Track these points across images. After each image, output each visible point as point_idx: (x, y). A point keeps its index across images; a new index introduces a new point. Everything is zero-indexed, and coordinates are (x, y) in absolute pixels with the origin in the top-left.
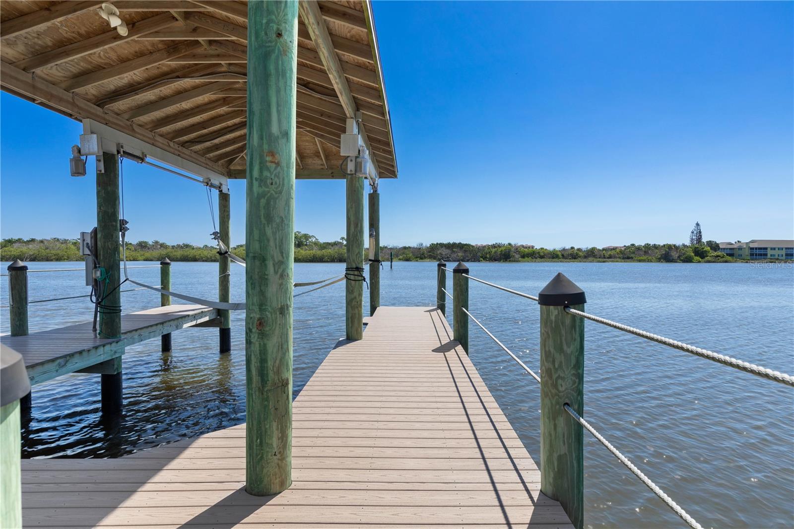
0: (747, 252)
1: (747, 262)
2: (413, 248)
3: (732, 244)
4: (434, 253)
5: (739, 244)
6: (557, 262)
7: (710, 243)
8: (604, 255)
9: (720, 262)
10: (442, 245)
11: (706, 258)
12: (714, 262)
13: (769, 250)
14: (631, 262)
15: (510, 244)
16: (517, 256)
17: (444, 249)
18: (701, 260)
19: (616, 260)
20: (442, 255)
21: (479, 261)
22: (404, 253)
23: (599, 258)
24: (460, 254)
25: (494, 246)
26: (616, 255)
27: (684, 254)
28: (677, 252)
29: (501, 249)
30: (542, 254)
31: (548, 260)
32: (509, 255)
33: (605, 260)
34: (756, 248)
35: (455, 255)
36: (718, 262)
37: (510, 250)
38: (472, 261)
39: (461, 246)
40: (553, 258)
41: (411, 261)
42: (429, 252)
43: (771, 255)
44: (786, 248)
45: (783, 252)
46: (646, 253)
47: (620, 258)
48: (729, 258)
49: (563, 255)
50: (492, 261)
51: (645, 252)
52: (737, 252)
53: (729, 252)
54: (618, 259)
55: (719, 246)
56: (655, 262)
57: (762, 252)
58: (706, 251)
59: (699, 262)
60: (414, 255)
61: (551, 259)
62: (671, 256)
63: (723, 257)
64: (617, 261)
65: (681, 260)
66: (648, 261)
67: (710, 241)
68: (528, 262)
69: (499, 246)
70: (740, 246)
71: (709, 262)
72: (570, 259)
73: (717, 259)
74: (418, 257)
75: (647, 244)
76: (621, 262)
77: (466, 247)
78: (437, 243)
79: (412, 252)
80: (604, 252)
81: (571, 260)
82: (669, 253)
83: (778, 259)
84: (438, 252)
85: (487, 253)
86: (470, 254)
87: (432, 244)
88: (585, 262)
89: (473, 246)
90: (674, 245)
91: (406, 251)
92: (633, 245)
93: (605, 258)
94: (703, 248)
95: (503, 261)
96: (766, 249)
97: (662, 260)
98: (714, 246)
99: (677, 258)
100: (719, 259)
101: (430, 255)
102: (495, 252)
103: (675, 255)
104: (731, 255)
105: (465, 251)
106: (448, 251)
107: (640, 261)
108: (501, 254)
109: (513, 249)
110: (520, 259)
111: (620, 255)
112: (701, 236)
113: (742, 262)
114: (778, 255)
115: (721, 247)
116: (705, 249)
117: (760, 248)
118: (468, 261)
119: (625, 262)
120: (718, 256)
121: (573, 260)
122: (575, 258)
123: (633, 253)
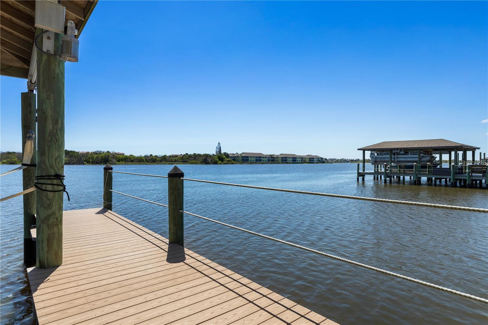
0: (241, 159)
1: (241, 164)
2: (19, 153)
3: (234, 154)
5: (238, 154)
6: (142, 164)
7: (225, 154)
8: (172, 160)
9: (230, 164)
11: (224, 162)
12: (227, 164)
13: (249, 157)
14: (187, 164)
15: (108, 152)
16: (114, 160)
18: (221, 162)
19: (179, 163)
21: (83, 164)
22: (8, 158)
23: (169, 162)
24: (66, 159)
25: (95, 153)
26: (179, 160)
27: (214, 159)
28: (210, 158)
29: (101, 155)
30: (132, 159)
32: (108, 160)
33: (173, 163)
34: (244, 157)
37: (108, 156)
38: (77, 164)
39: (67, 153)
40: (140, 162)
41: (17, 164)
43: (250, 160)
44: (256, 157)
45: (255, 159)
46: (195, 159)
47: (181, 162)
48: (233, 162)
49: (146, 160)
50: (94, 164)
51: (194, 158)
52: (236, 159)
53: (233, 158)
55: (229, 155)
56: (199, 164)
57: (247, 158)
59: (221, 164)
60: (19, 159)
61: (138, 163)
63: (231, 161)
65: (212, 163)
66: (196, 164)
67: (225, 153)
69: (100, 153)
70: (238, 156)
71: (225, 164)
72: (151, 162)
73: (229, 162)
75: (195, 153)
76: (182, 164)
80: (172, 158)
81: (152, 163)
82: (206, 159)
83: (253, 162)
85: (90, 158)
86: (75, 158)
88: (161, 164)
89: (78, 153)
90: (209, 154)
91: (10, 155)
92: (187, 154)
93: (172, 162)
94: (222, 156)
95: (103, 164)
96: (248, 157)
97: (203, 163)
98: (227, 155)
99: (210, 162)
102: (97, 157)
103: (209, 160)
104: (234, 160)
105: (71, 156)
107: (192, 163)
108: (101, 159)
109: (111, 155)
110: (116, 162)
111: (181, 160)
112: (221, 150)
113: (239, 164)
114: (253, 160)
115: (230, 156)
116: (223, 157)
117: (246, 157)
118: (73, 164)
119: (184, 164)
120: (229, 161)
121: (153, 163)
122: (154, 162)
123: (188, 159)
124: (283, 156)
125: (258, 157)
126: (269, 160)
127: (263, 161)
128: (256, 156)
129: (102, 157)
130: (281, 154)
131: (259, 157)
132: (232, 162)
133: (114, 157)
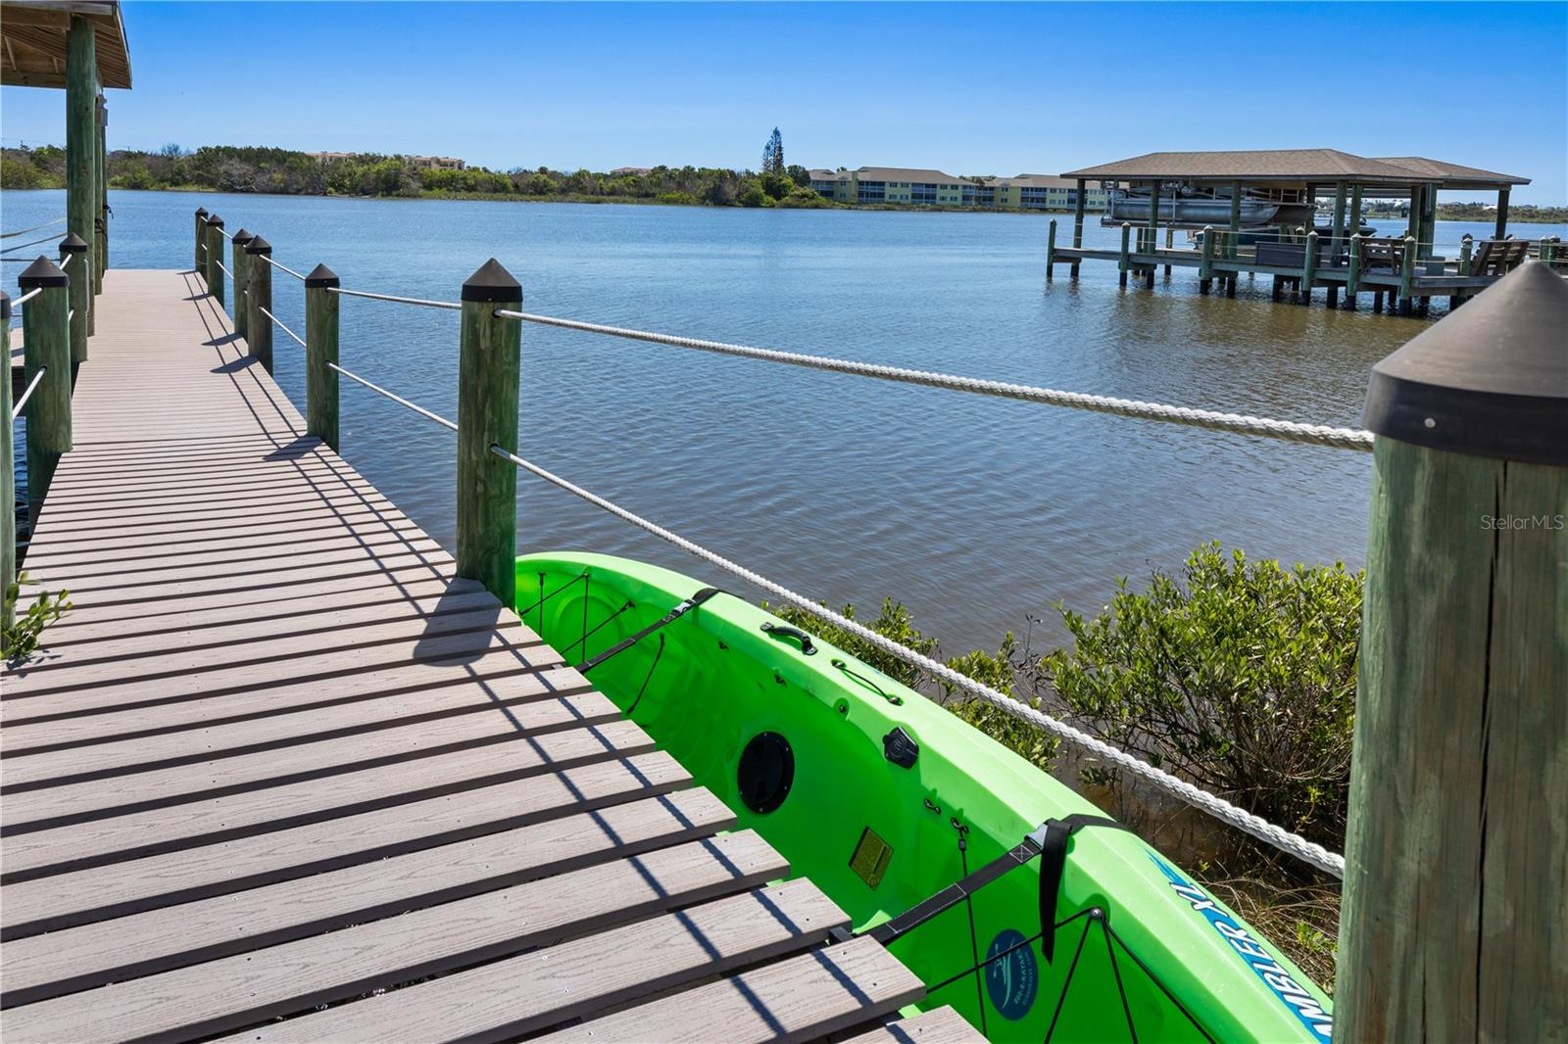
0: (853, 189)
1: (850, 209)
2: (155, 156)
3: (832, 173)
4: (208, 172)
5: (843, 174)
6: (502, 200)
7: (794, 169)
8: (602, 188)
9: (807, 207)
10: (230, 153)
11: (786, 199)
12: (797, 207)
13: (887, 186)
14: (650, 203)
15: (398, 158)
16: (415, 185)
17: (235, 162)
18: (775, 201)
19: (623, 198)
20: (231, 175)
21: (325, 194)
22: (126, 169)
23: (592, 193)
24: (277, 176)
25: (363, 160)
26: (626, 189)
27: (747, 190)
28: (735, 186)
29: (377, 168)
30: (471, 182)
31: (485, 195)
32: (396, 182)
33: (600, 197)
34: (868, 183)
35: (265, 179)
36: (803, 208)
37: (398, 172)
38: (307, 194)
39: (279, 157)
40: (495, 191)
41: (147, 189)
42: (197, 168)
43: (890, 197)
44: (913, 184)
45: (909, 191)
46: (680, 185)
47: (631, 194)
48: (822, 200)
49: (516, 186)
50: (357, 194)
51: (679, 183)
52: (837, 190)
53: (825, 188)
54: (627, 198)
55: (809, 177)
56: (695, 205)
57: (877, 190)
58: (784, 186)
59: (773, 206)
60: (154, 174)
61: (489, 195)
62: (725, 194)
63: (812, 198)
64: (624, 202)
65: (740, 202)
66: (682, 203)
67: (795, 167)
68: (440, 198)
69: (374, 159)
70: (843, 178)
71: (788, 206)
72: (531, 194)
73: (803, 202)
74: (167, 180)
75: (688, 167)
76: (632, 203)
77: (292, 159)
78: (218, 148)
79: (149, 168)
80: (601, 181)
81: (533, 197)
82: (720, 187)
83: (899, 204)
84: (222, 169)
85: (343, 176)
86: (304, 176)
87: (205, 149)
88: (561, 202)
89: (310, 158)
90: (732, 173)
91: (131, 163)
92: (663, 168)
93: (602, 194)
94: (780, 180)
95: (383, 196)
96: (882, 184)
97: (708, 201)
98: (801, 176)
99: (734, 197)
100: (805, 202)
101: (199, 174)
102: (364, 175)
103: (731, 191)
104: (828, 194)
105: (291, 169)
106: (246, 168)
107: (668, 202)
108: (378, 178)
109: (405, 170)
110: (421, 191)
111: (632, 190)
112: (781, 155)
113: (843, 208)
114: (901, 197)
115: (813, 177)
116: (783, 182)
117: (874, 183)
118: (297, 192)
119: (638, 203)
120: (804, 196)
121: (538, 197)
122: (541, 193)
123: (658, 185)
124: (1030, 184)
125: (922, 185)
126: (965, 198)
127: (943, 199)
128: (914, 181)
129: (378, 172)
130: (1022, 177)
131: (928, 186)
132: (814, 201)
133: (415, 173)
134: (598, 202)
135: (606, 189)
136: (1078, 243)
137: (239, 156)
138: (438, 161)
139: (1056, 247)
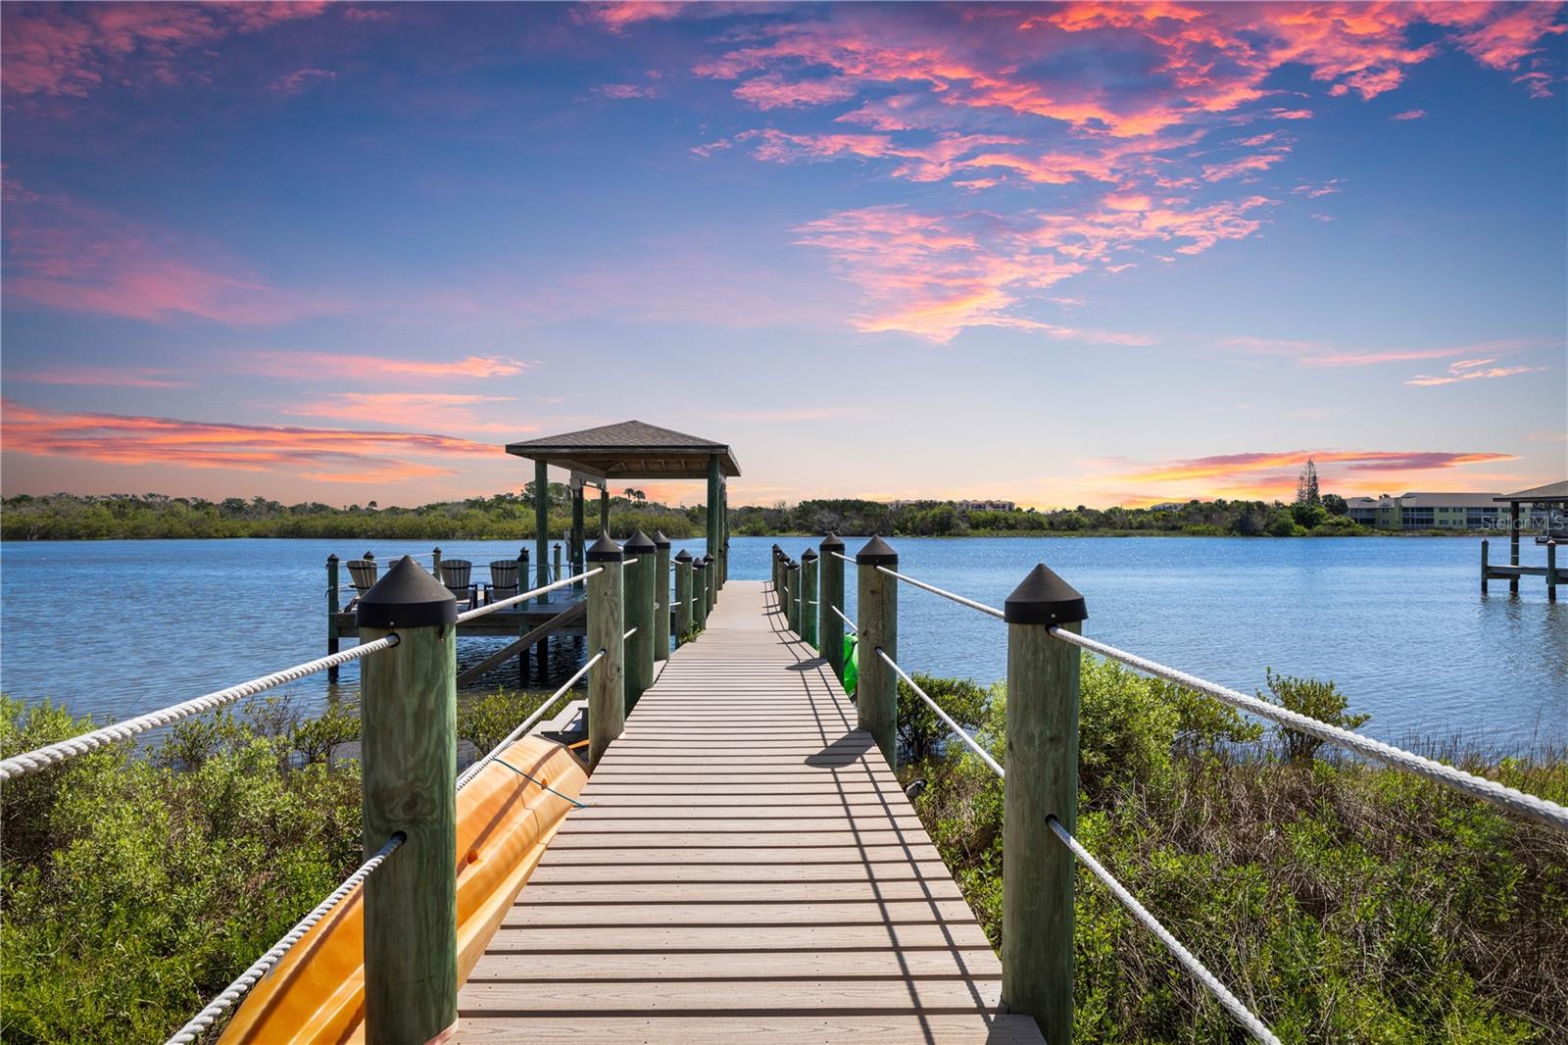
0: (1397, 516)
1: (1391, 535)
2: (768, 510)
3: (1373, 501)
4: (806, 521)
5: (1386, 501)
6: (1037, 536)
7: (1329, 498)
8: (1131, 523)
9: (1341, 535)
10: (822, 505)
11: (1319, 528)
12: (1330, 535)
13: (1436, 512)
14: (1176, 535)
15: (951, 503)
16: (964, 526)
17: (825, 512)
18: (1306, 530)
19: (1150, 531)
20: (823, 523)
21: (892, 536)
22: (749, 521)
23: (1122, 528)
24: (856, 522)
25: (922, 505)
26: (1154, 523)
27: (1276, 520)
28: (1263, 516)
29: (933, 512)
31: (1022, 532)
32: (949, 524)
33: (1129, 531)
34: (1413, 509)
35: (848, 524)
36: (1337, 536)
37: (950, 515)
39: (858, 507)
40: (1031, 529)
41: (763, 535)
42: (798, 518)
43: (1441, 522)
44: (1468, 509)
45: (1463, 516)
46: (1207, 518)
47: (1159, 528)
48: (1359, 527)
49: (1051, 524)
50: (917, 535)
52: (1380, 517)
53: (1364, 516)
54: (1155, 532)
55: (1345, 506)
56: (1222, 536)
57: (1424, 515)
58: (1317, 515)
59: (1304, 535)
60: (768, 524)
61: (1027, 532)
62: (1254, 524)
63: (1348, 526)
64: (1151, 535)
65: (1269, 532)
66: (1209, 535)
67: (1330, 496)
68: (985, 536)
69: (932, 505)
70: (1385, 505)
71: (1321, 535)
72: (1065, 530)
73: (1336, 531)
74: (777, 528)
75: (1220, 500)
76: (1159, 535)
77: (867, 508)
78: (814, 501)
79: (765, 519)
80: (1130, 517)
81: (1066, 533)
82: (1247, 518)
83: (1450, 529)
84: (816, 518)
86: (877, 521)
87: (804, 502)
89: (884, 506)
90: (1260, 504)
91: (753, 516)
92: (1195, 502)
93: (1131, 528)
94: (1312, 510)
95: (938, 535)
96: (1431, 509)
97: (1234, 532)
98: (1337, 506)
99: (1262, 528)
100: (1339, 530)
101: (800, 523)
102: (923, 518)
103: (1259, 521)
104: (1367, 522)
105: (867, 516)
106: (834, 517)
107: (1193, 534)
108: (934, 521)
109: (956, 513)
110: (969, 531)
111: (1161, 523)
112: (1316, 485)
113: (1383, 535)
114: (1454, 522)
115: (1350, 505)
116: (1315, 512)
117: (1420, 509)
119: (1165, 535)
120: (1338, 524)
121: (1071, 532)
122: (1074, 529)
123: (1185, 518)
125: (1480, 508)
128: (1470, 506)
129: (934, 516)
132: (1350, 529)
133: (964, 516)
134: (1125, 536)
135: (1135, 524)
136: (1515, 561)
137: (829, 508)
138: (991, 504)
139: (1489, 565)
